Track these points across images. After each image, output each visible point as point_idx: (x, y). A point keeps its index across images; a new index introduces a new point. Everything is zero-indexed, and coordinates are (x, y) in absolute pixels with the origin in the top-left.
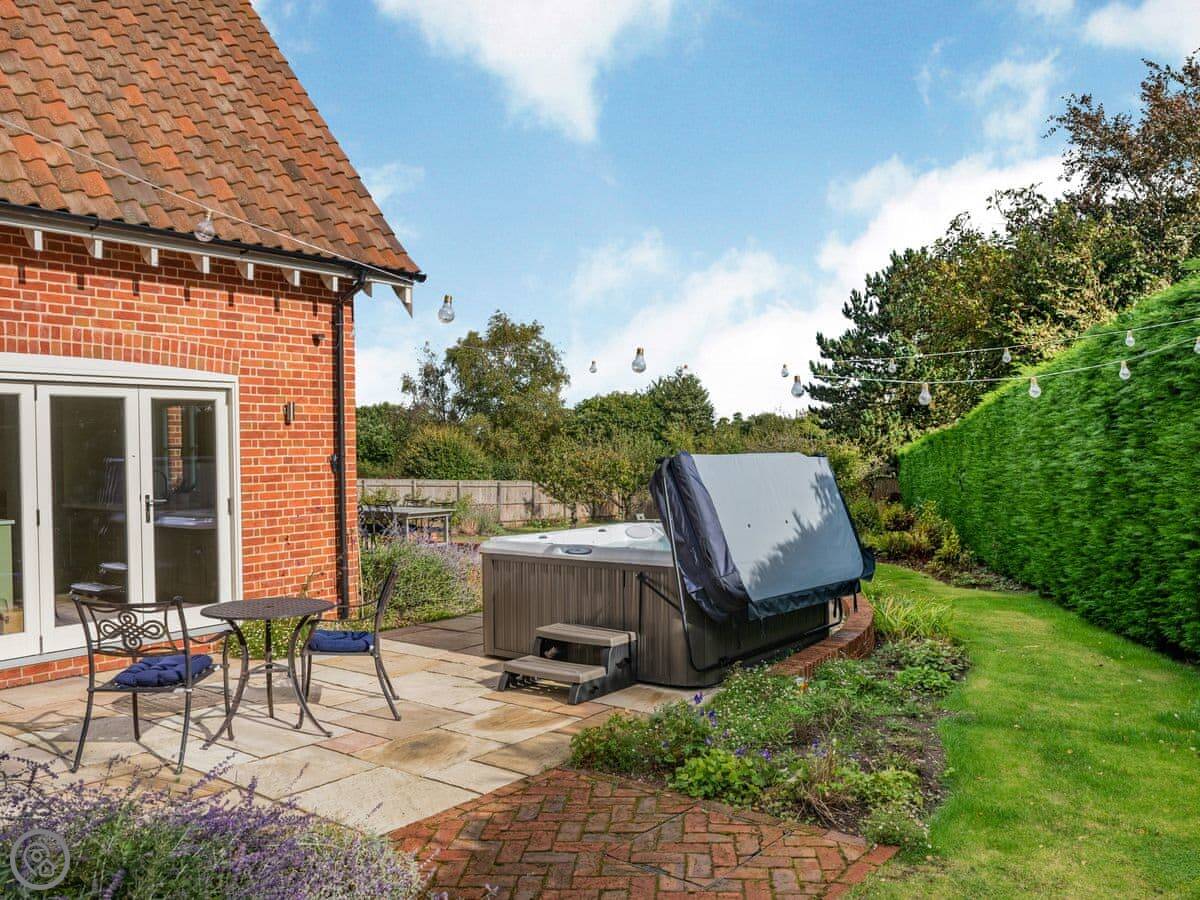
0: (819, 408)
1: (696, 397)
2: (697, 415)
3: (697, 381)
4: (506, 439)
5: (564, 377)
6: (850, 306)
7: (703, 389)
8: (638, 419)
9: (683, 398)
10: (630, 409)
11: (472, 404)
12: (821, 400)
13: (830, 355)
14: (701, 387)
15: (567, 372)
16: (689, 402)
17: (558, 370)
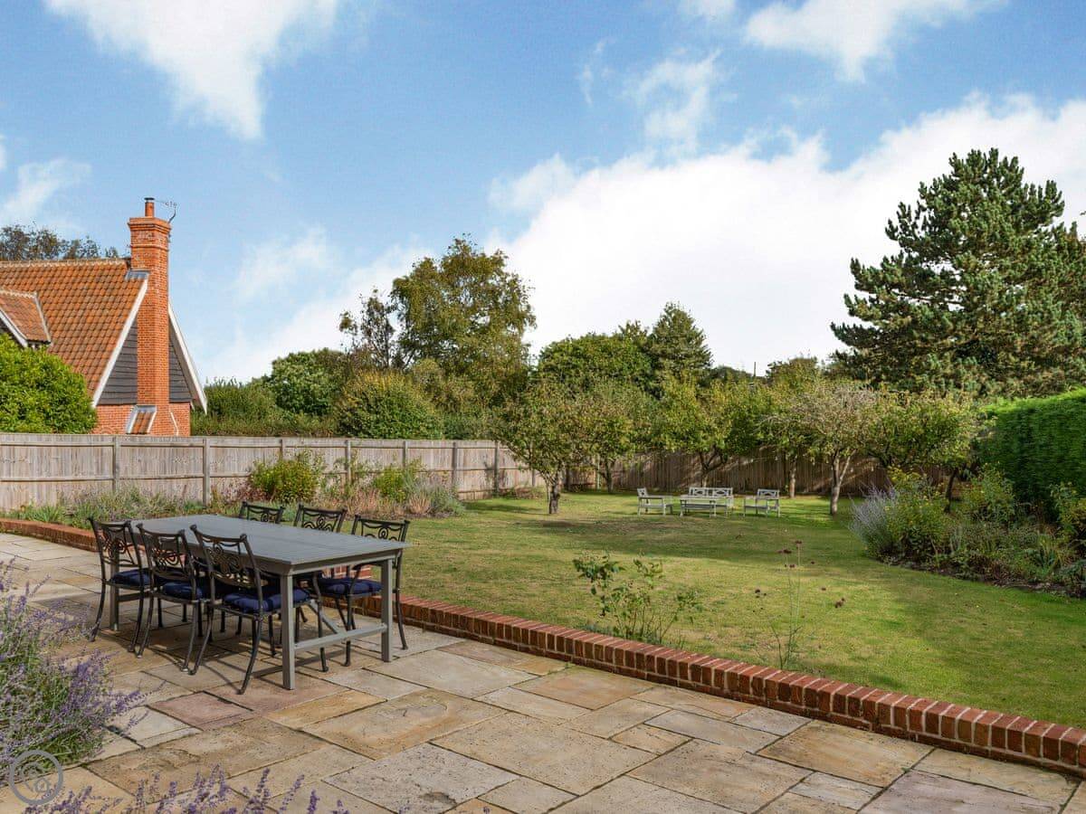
0: (851, 354)
2: (691, 361)
3: (691, 321)
4: (462, 389)
5: (529, 318)
7: (698, 331)
8: (620, 366)
9: (674, 341)
11: (421, 347)
12: (856, 344)
13: (870, 289)
14: (695, 328)
16: (681, 346)
17: (523, 309)
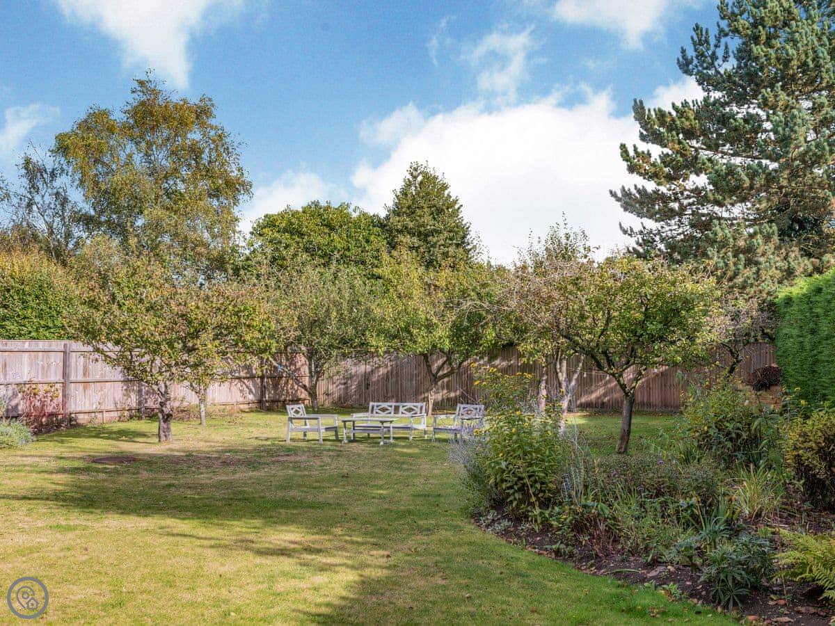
0: (637, 228)
1: (440, 211)
2: (440, 239)
3: (444, 187)
5: (243, 184)
6: (691, 53)
7: (453, 198)
8: (344, 244)
9: (419, 212)
10: (332, 229)
12: (640, 215)
13: (657, 139)
14: (449, 196)
15: (247, 177)
16: (427, 219)
17: (235, 173)
